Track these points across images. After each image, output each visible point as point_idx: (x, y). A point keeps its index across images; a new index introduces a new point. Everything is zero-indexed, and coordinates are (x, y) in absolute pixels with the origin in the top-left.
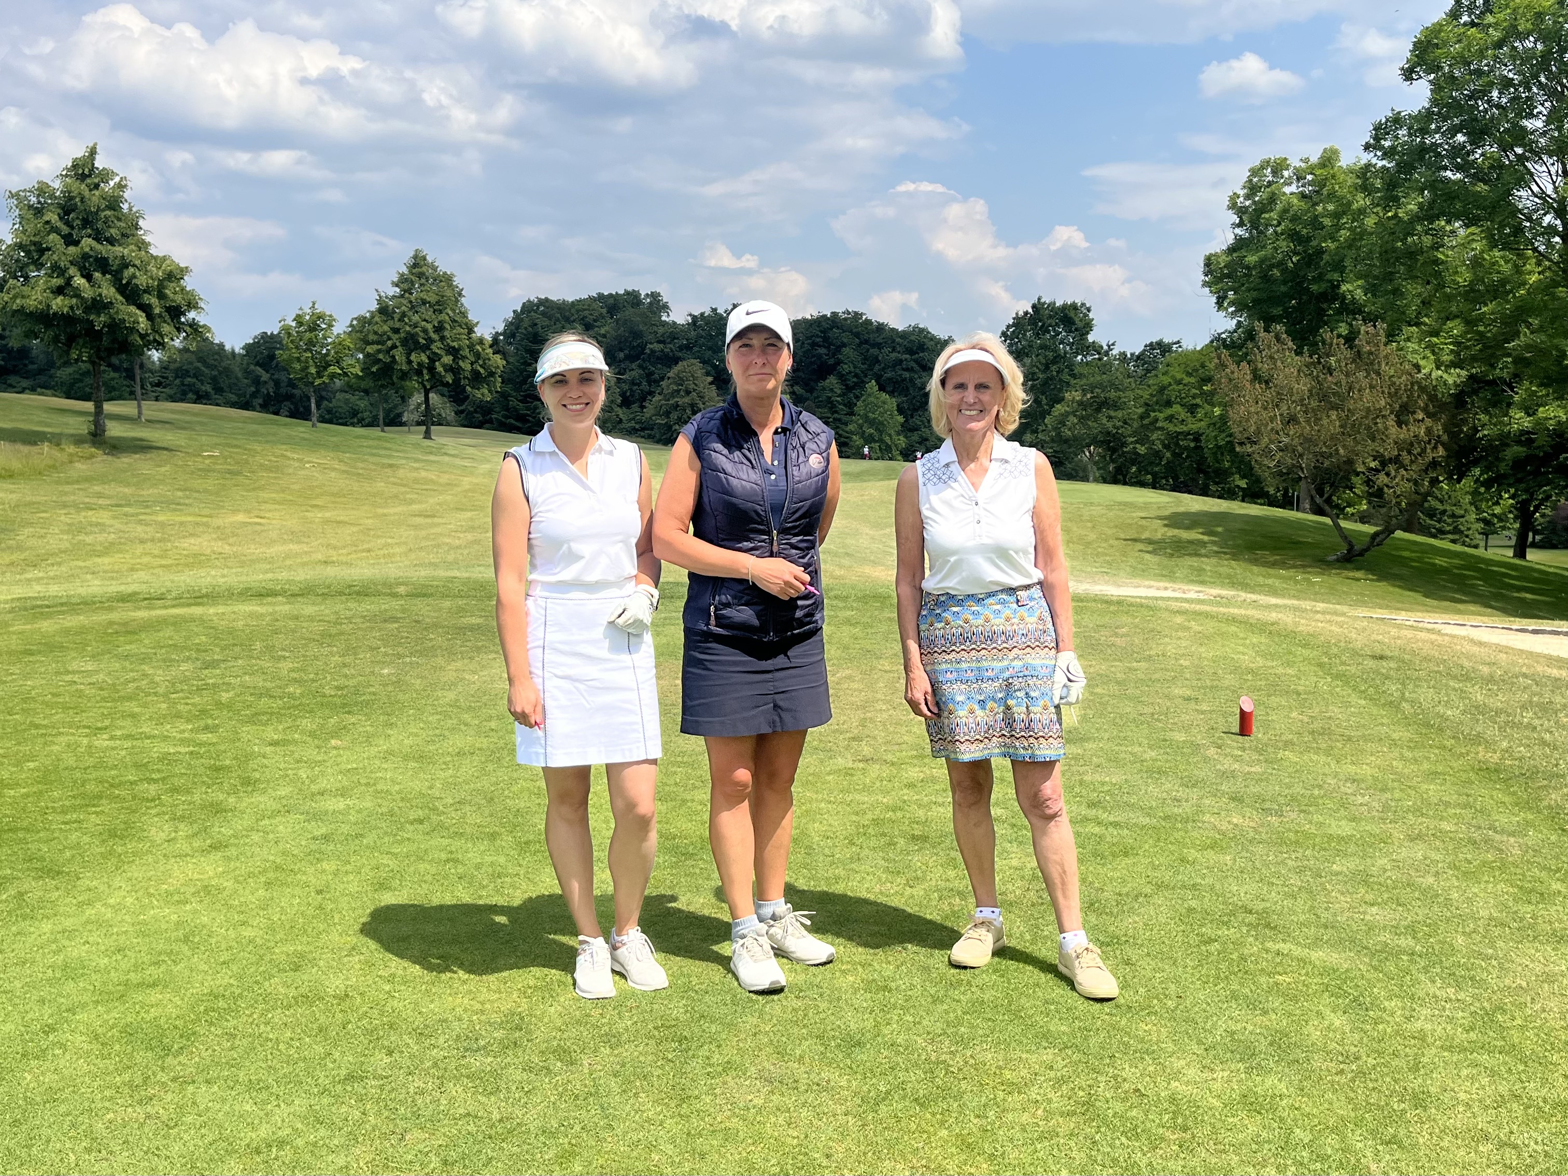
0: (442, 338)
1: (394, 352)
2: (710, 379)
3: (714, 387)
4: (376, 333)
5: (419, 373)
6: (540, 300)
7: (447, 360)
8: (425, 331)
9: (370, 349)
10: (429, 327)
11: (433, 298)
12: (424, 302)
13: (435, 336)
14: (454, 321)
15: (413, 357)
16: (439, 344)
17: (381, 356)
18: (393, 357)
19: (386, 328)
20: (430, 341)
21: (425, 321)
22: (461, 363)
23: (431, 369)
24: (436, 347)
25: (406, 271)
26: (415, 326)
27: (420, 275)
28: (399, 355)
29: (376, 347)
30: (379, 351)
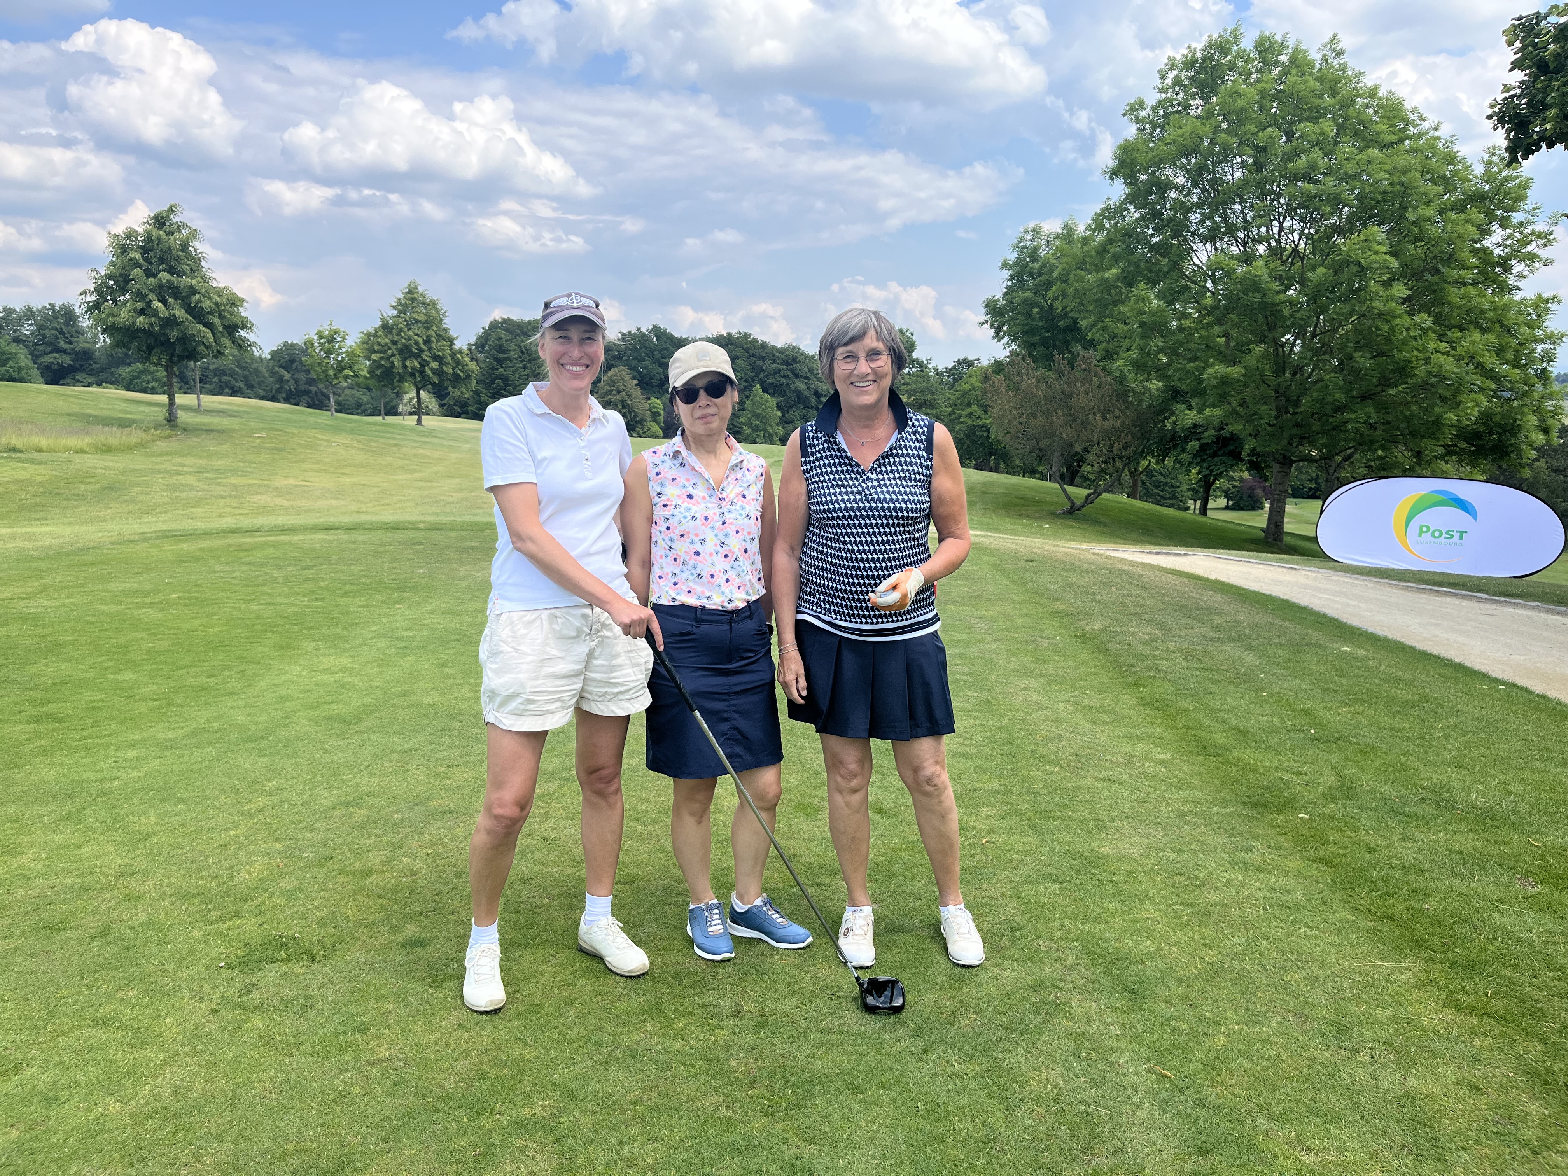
0: (430, 349)
1: (393, 359)
2: (636, 382)
3: (639, 388)
4: (379, 344)
5: (412, 375)
6: (504, 319)
7: (435, 365)
8: (417, 343)
9: (374, 357)
10: (420, 340)
11: (422, 318)
12: (417, 321)
13: (423, 347)
14: (440, 336)
15: (408, 363)
16: (428, 353)
17: (383, 362)
18: (393, 363)
19: (387, 341)
20: (421, 351)
21: (416, 335)
22: (445, 368)
23: (422, 372)
24: (426, 356)
25: (401, 296)
26: (409, 339)
27: (413, 300)
28: (397, 360)
29: (379, 355)
30: (381, 358)
